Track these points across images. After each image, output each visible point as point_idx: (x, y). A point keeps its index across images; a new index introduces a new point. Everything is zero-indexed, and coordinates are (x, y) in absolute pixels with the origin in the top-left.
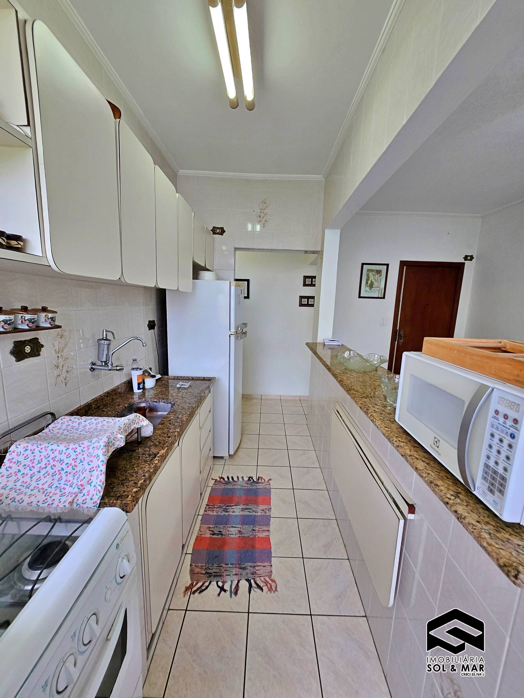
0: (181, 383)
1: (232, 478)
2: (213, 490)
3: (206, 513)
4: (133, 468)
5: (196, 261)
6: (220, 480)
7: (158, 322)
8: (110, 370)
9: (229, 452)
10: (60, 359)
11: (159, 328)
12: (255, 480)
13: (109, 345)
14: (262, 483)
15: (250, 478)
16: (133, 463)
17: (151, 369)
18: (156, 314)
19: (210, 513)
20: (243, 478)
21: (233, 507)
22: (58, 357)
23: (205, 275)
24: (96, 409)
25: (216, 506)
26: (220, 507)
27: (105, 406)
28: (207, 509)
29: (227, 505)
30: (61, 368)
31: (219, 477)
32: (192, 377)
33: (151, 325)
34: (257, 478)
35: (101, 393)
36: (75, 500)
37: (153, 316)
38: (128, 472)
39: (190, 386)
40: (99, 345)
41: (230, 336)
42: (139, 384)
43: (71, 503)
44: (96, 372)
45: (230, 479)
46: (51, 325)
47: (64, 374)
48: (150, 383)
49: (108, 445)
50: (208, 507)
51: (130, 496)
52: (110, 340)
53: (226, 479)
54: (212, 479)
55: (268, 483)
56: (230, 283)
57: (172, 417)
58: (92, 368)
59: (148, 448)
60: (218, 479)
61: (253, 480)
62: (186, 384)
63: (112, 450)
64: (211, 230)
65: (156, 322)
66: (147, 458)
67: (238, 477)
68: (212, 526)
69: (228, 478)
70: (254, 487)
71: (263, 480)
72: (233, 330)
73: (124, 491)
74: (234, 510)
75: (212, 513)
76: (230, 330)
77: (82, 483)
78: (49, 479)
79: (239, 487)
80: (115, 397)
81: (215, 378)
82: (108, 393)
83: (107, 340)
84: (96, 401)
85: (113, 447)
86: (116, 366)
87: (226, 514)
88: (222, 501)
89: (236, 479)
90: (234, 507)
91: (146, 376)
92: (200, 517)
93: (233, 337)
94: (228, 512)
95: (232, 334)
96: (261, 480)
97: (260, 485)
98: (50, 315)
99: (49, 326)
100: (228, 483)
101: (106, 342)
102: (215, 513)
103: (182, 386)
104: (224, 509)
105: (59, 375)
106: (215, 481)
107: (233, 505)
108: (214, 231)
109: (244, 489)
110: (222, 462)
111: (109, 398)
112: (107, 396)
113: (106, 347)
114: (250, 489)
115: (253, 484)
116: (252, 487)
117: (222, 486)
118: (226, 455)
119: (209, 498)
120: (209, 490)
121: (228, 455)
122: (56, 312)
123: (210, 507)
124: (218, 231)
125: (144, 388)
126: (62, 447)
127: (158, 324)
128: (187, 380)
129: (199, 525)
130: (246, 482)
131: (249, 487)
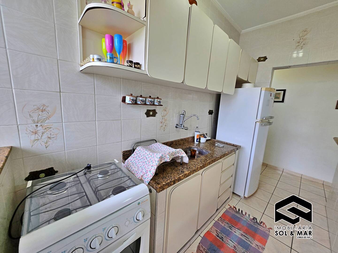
0: (219, 144)
1: (242, 211)
2: (227, 211)
3: (218, 221)
4: (171, 174)
5: (239, 77)
6: (234, 208)
7: (215, 111)
8: (182, 128)
9: (244, 195)
10: (163, 120)
11: (215, 115)
12: (258, 222)
13: (184, 117)
14: (263, 227)
15: (254, 218)
16: (173, 172)
17: (206, 134)
18: (214, 107)
19: (220, 222)
20: (249, 215)
21: (235, 229)
22: (163, 118)
23: (246, 85)
24: (175, 145)
25: (225, 221)
26: (228, 223)
27: (180, 145)
28: (219, 219)
29: (233, 225)
30: (163, 123)
31: (233, 206)
32: (227, 143)
33: (211, 112)
34: (261, 222)
35: (179, 138)
36: (143, 176)
37: (212, 108)
38: (168, 174)
39: (223, 147)
40: (180, 116)
41: (256, 123)
42: (197, 139)
43: (142, 176)
44: (177, 129)
45: (240, 211)
46: (159, 104)
47: (164, 126)
48: (203, 140)
49: (161, 158)
50: (220, 219)
51: (160, 185)
52: (184, 115)
53: (238, 210)
54: (229, 205)
55: (268, 230)
56: (261, 89)
57: (203, 159)
58: (176, 126)
59: (183, 168)
60: (233, 207)
61: (257, 221)
62: (221, 145)
63: (163, 161)
64: (257, 60)
65: (213, 111)
66: (180, 172)
67: (246, 213)
68: (219, 231)
69: (239, 210)
70: (256, 226)
71: (264, 226)
72: (259, 119)
73: (161, 182)
74: (236, 231)
75: (221, 224)
76: (257, 119)
77: (148, 170)
78: (141, 163)
79: (245, 219)
80: (185, 142)
81: (240, 146)
82: (182, 139)
83: (183, 115)
84: (175, 141)
85: (164, 160)
86: (185, 127)
87: (230, 230)
88: (230, 221)
89: (244, 213)
90: (237, 229)
91: (202, 136)
92: (214, 222)
93: (258, 124)
94: (231, 229)
95: (258, 122)
96: (263, 225)
97: (261, 227)
98: (158, 100)
99: (158, 104)
100: (238, 212)
101: (183, 116)
102: (223, 225)
103: (218, 146)
104: (229, 226)
105: (162, 126)
106: (230, 207)
107: (236, 227)
108: (259, 60)
109: (248, 223)
110: (239, 199)
111: (182, 142)
112: (181, 141)
113: (183, 118)
114: (252, 226)
115: (256, 223)
116: (254, 225)
117: (234, 212)
118: (242, 196)
119: (223, 214)
120: (224, 210)
121: (243, 196)
122: (161, 99)
123: (222, 220)
124: (262, 59)
125: (199, 142)
126: (148, 153)
127: (215, 113)
128: (224, 143)
129: (212, 226)
130: (251, 219)
131: (252, 223)
